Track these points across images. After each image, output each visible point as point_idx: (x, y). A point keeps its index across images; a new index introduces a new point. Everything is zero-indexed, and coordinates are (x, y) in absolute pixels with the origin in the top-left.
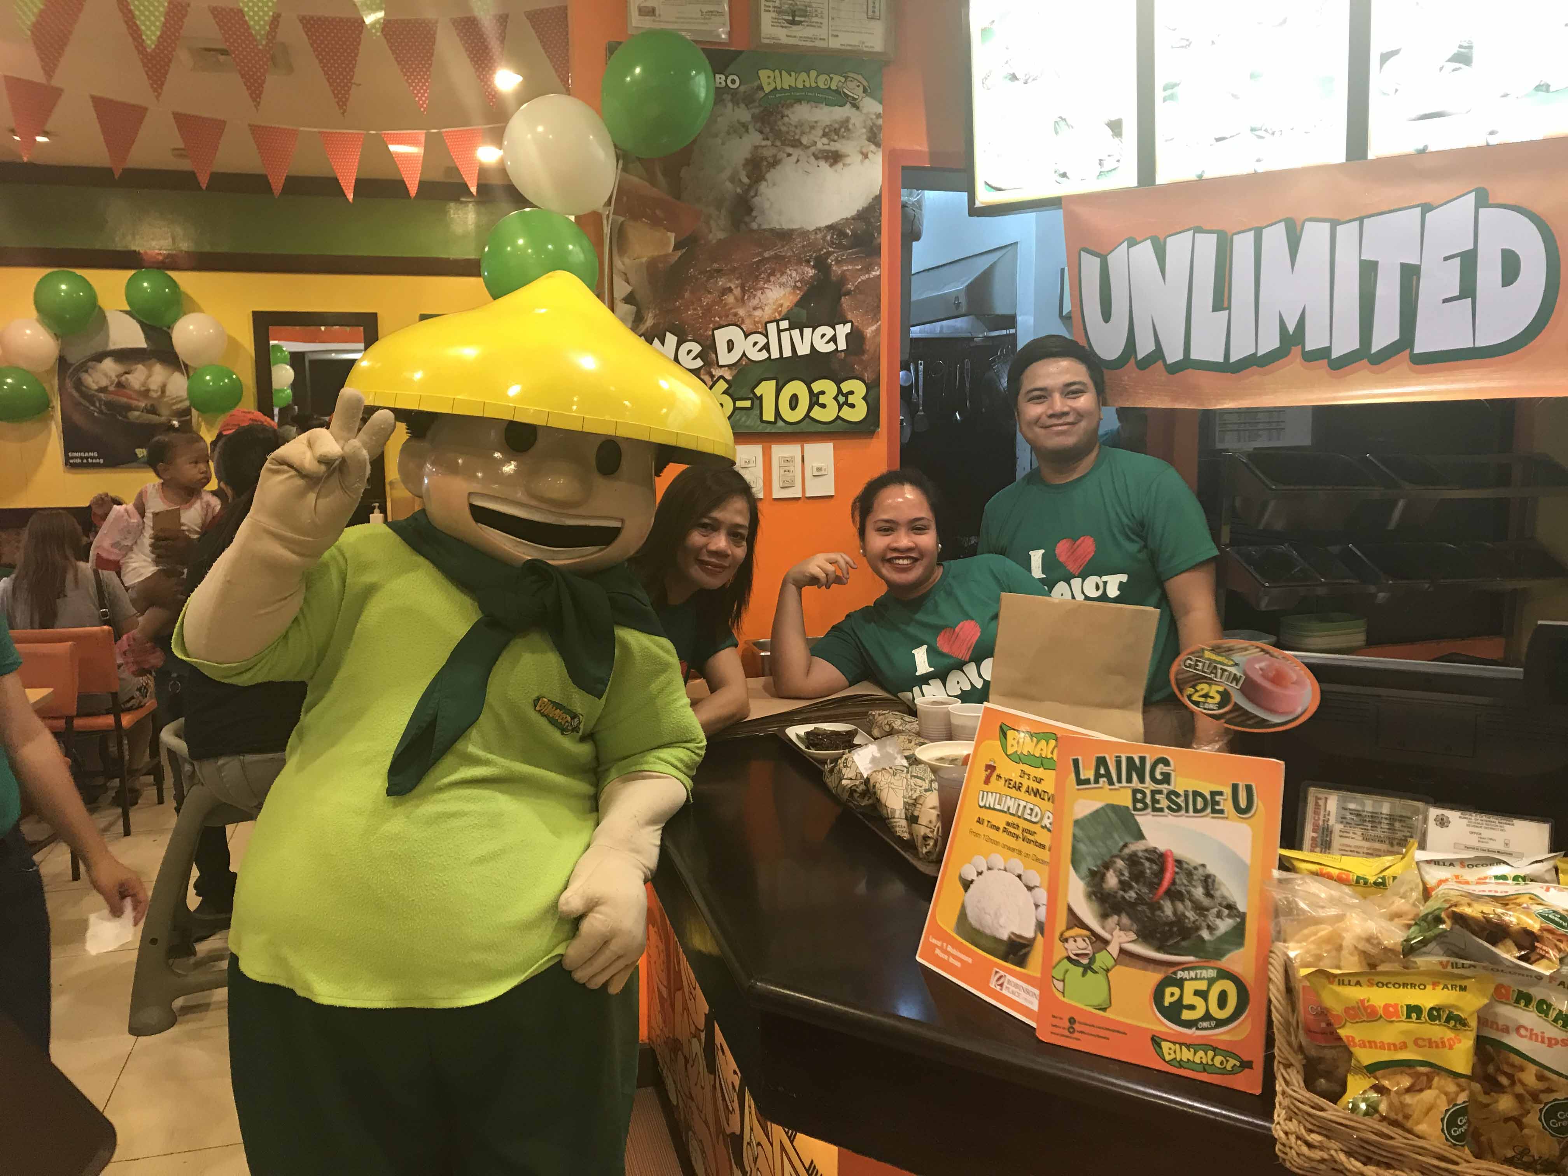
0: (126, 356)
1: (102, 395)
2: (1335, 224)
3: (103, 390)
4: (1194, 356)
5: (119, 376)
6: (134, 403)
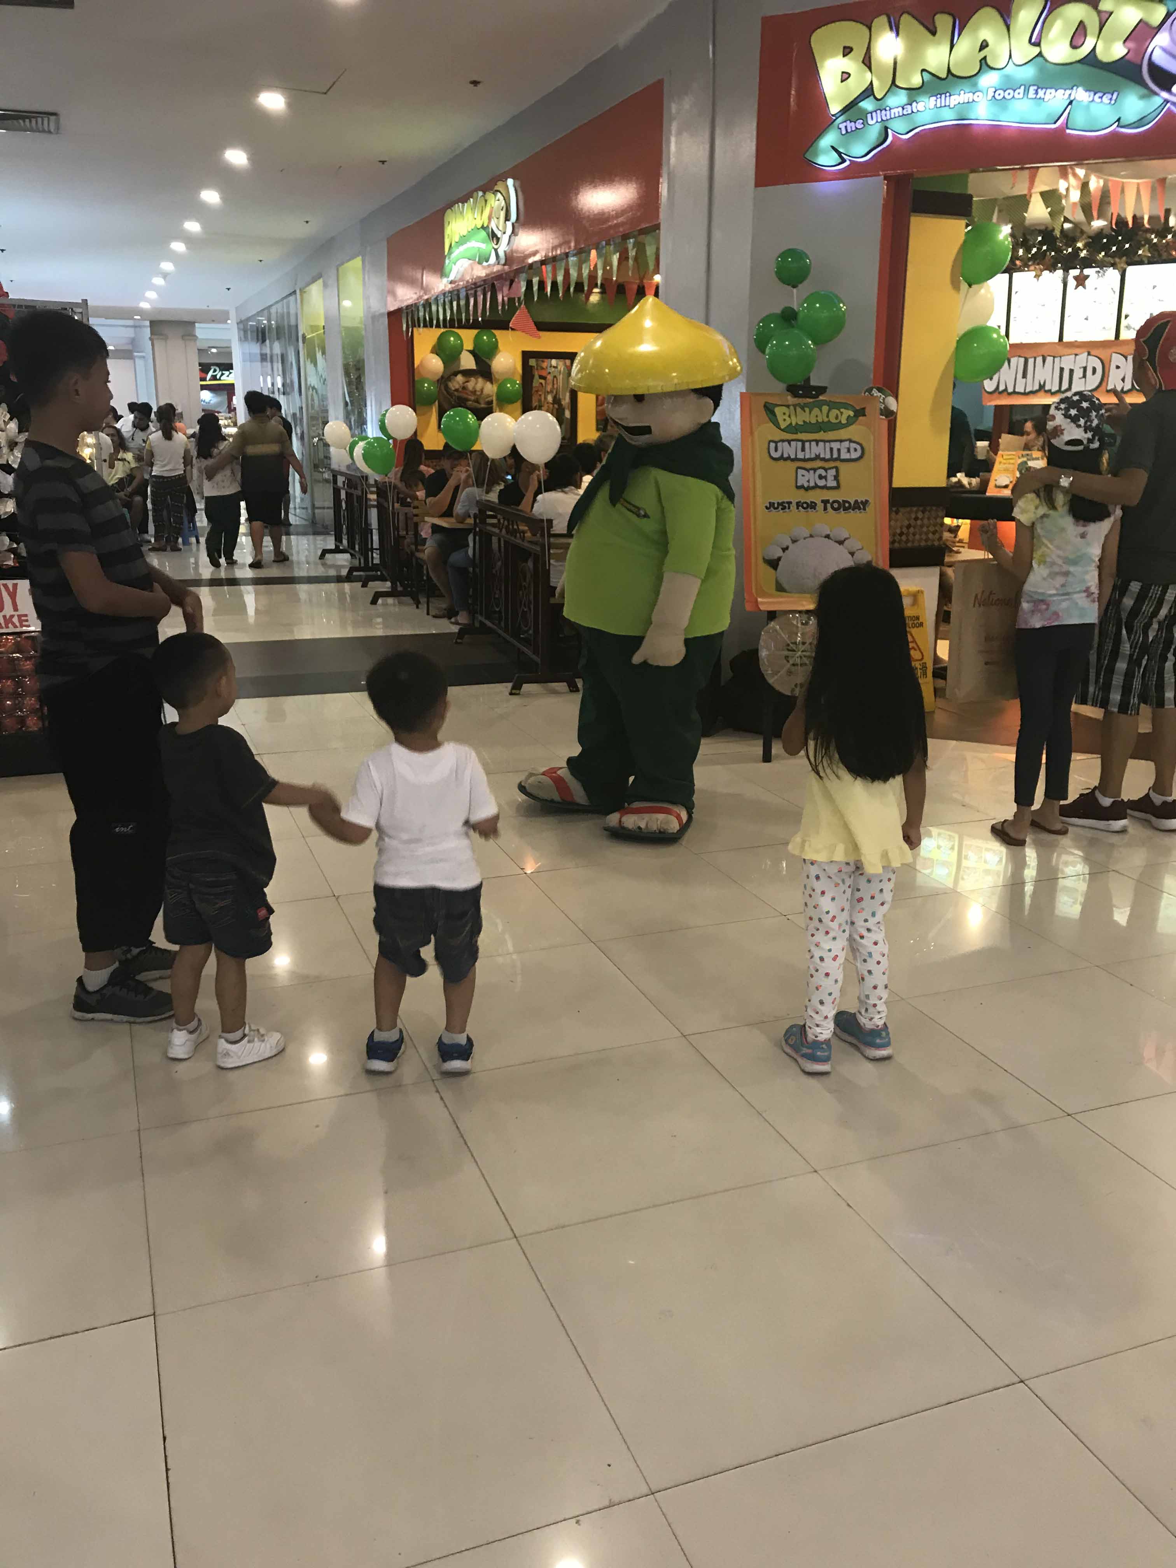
0: (467, 373)
1: (456, 393)
2: (1054, 357)
3: (457, 390)
4: (1017, 390)
5: (464, 383)
6: (470, 397)
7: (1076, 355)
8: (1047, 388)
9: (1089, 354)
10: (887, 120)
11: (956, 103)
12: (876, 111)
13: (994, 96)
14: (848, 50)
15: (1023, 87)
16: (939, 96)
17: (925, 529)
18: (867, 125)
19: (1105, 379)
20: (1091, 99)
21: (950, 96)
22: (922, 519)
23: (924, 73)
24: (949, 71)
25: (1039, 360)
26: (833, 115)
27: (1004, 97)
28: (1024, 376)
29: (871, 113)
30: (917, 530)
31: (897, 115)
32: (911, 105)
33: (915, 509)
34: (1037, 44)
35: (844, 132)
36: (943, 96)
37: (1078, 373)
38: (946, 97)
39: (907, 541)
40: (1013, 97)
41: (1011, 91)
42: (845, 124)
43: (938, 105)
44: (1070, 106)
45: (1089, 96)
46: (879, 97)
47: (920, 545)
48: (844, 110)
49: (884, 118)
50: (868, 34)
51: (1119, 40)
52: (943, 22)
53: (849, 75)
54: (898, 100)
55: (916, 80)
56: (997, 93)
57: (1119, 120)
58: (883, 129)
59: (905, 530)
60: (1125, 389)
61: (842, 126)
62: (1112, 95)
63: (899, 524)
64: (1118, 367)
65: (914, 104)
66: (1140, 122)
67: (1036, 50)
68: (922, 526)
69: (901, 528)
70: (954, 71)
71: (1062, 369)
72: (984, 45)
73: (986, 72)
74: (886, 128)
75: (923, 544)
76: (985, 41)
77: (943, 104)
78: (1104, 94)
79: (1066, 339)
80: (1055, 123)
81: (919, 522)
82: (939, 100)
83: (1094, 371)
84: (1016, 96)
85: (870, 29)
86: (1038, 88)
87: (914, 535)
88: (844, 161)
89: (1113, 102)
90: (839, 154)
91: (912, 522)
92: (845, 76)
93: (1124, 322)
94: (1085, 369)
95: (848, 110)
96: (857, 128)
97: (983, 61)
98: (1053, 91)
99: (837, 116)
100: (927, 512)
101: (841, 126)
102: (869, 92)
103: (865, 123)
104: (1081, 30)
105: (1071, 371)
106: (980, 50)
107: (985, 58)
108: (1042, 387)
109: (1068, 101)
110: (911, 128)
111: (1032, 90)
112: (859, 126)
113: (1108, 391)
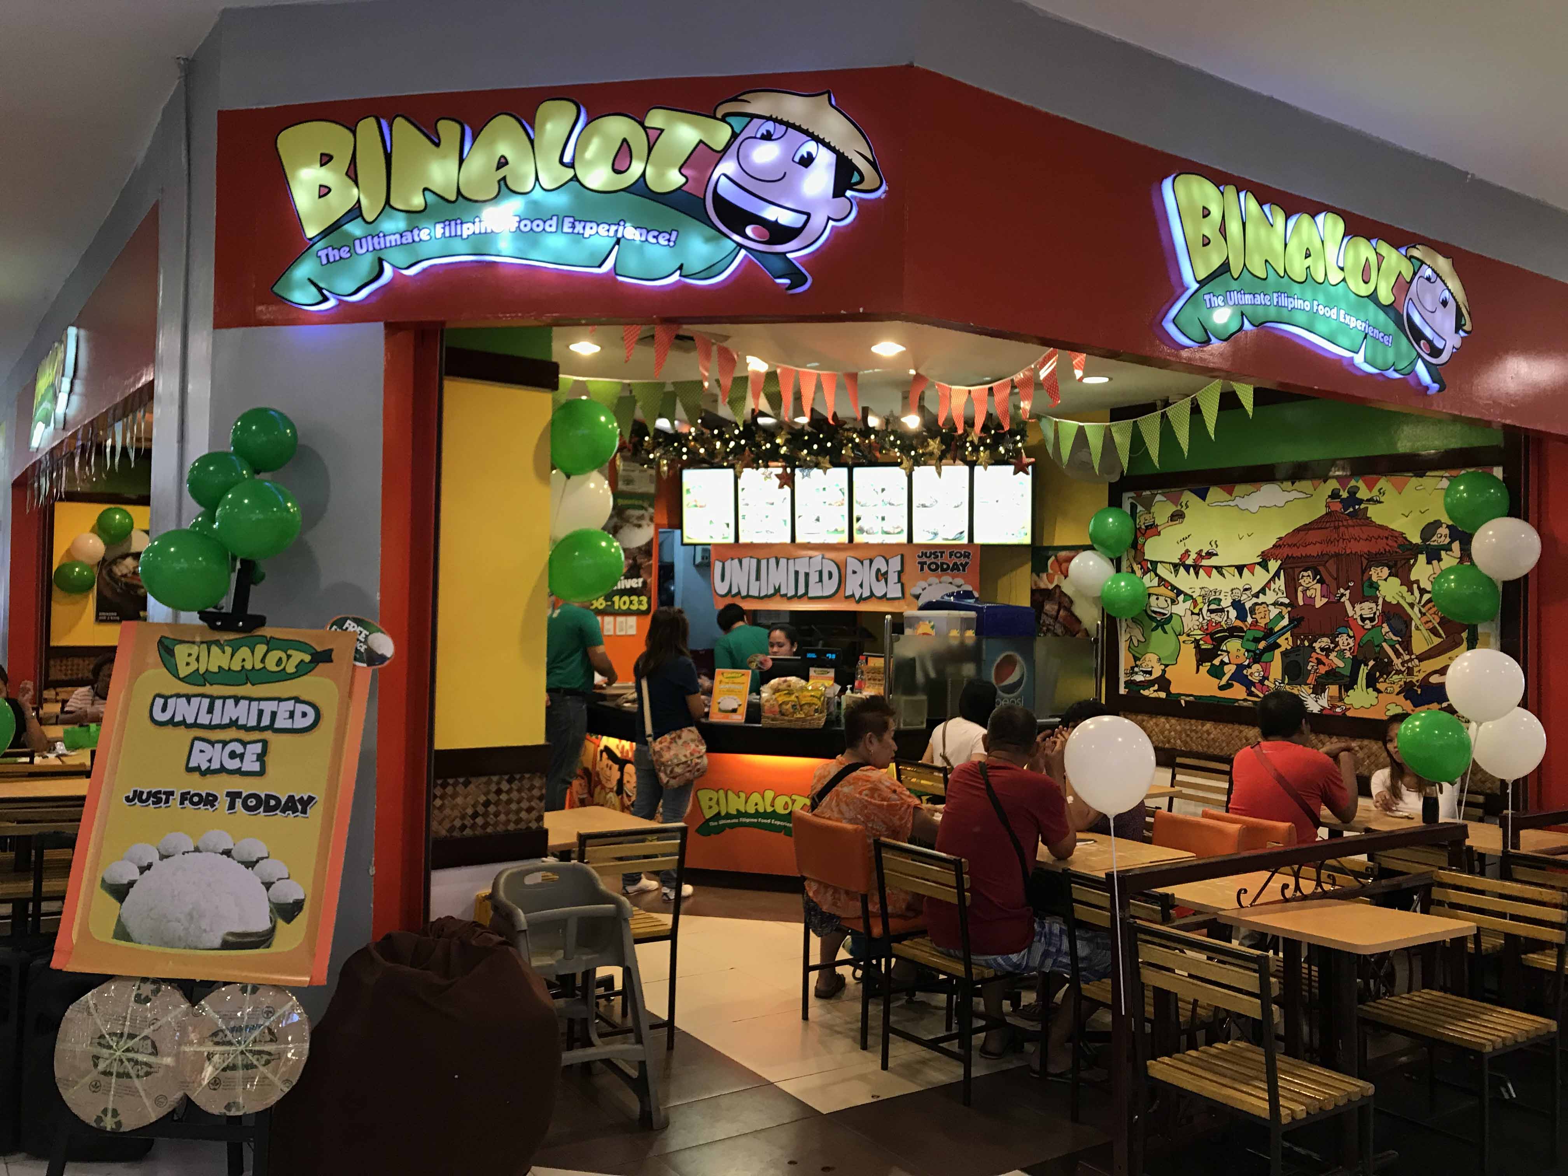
7: (810, 558)
8: (783, 592)
9: (823, 558)
10: (381, 249)
11: (470, 232)
12: (366, 237)
13: (519, 227)
14: (326, 159)
15: (555, 218)
16: (447, 223)
17: (514, 806)
18: (354, 254)
19: (843, 585)
20: (643, 239)
21: (462, 223)
22: (509, 792)
23: (426, 193)
24: (459, 192)
25: (773, 561)
26: (310, 239)
27: (532, 229)
28: (758, 578)
29: (360, 239)
30: (500, 808)
31: (393, 244)
32: (412, 231)
33: (495, 778)
34: (571, 165)
35: (324, 261)
36: (453, 223)
37: (814, 578)
38: (456, 224)
39: (486, 825)
40: (544, 229)
41: (541, 223)
42: (325, 251)
43: (447, 234)
44: (617, 247)
45: (641, 235)
46: (370, 219)
47: (508, 830)
48: (325, 233)
49: (377, 247)
50: (353, 139)
51: (673, 166)
52: (448, 130)
53: (330, 190)
54: (394, 225)
55: (418, 201)
56: (523, 223)
57: (681, 268)
58: (377, 261)
59: (480, 809)
60: (864, 596)
61: (322, 254)
62: (670, 235)
63: (470, 800)
64: (854, 572)
65: (416, 232)
66: (709, 271)
67: (570, 173)
68: (509, 801)
69: (474, 806)
70: (464, 191)
71: (797, 573)
72: (503, 163)
73: (506, 197)
74: (381, 261)
75: (512, 827)
76: (503, 156)
77: (453, 234)
78: (660, 233)
79: (798, 540)
80: (600, 266)
81: (504, 797)
82: (447, 228)
83: (830, 575)
84: (548, 229)
85: (354, 133)
86: (575, 220)
87: (497, 815)
88: (325, 299)
89: (672, 244)
90: (320, 289)
91: (492, 797)
92: (324, 191)
93: (856, 526)
94: (821, 573)
95: (328, 235)
96: (341, 258)
97: (502, 183)
98: (594, 225)
99: (315, 240)
100: (516, 782)
101: (319, 254)
102: (356, 212)
103: (352, 251)
104: (624, 151)
105: (807, 575)
106: (498, 168)
107: (504, 179)
108: (777, 591)
109: (615, 240)
110: (413, 261)
111: (567, 222)
112: (344, 255)
113: (847, 598)
